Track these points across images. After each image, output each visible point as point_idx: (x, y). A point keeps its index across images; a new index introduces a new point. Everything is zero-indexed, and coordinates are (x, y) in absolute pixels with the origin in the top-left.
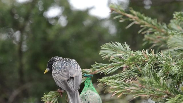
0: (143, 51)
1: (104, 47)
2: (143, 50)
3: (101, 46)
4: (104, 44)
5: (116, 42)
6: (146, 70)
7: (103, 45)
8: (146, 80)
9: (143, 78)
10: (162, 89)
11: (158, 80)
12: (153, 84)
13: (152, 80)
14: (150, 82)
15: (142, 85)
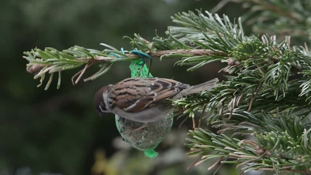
0: (264, 38)
1: (179, 19)
2: (264, 35)
3: (172, 17)
4: (179, 13)
5: (207, 12)
6: (277, 76)
7: (176, 15)
8: (272, 138)
9: (265, 133)
10: (307, 158)
11: (299, 137)
12: (288, 148)
13: (286, 137)
14: (281, 142)
15: (264, 151)
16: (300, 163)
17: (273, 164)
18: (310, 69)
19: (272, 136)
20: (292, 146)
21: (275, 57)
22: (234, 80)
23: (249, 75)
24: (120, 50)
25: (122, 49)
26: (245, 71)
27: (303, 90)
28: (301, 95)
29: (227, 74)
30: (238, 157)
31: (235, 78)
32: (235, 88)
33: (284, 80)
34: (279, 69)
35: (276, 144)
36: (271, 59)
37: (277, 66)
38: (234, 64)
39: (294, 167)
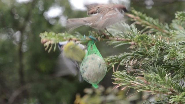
6: (153, 51)
8: (152, 77)
9: (149, 74)
10: (167, 87)
11: (164, 77)
12: (158, 81)
13: (158, 77)
14: (155, 79)
15: (147, 82)
16: (163, 89)
17: (151, 88)
18: (168, 49)
19: (151, 75)
20: (160, 81)
21: (153, 43)
22: (135, 52)
23: (141, 50)
24: (83, 36)
25: (85, 35)
26: (140, 49)
27: (165, 58)
28: (164, 60)
29: (131, 49)
30: (135, 85)
31: (135, 51)
32: (135, 56)
33: (157, 53)
34: (155, 48)
35: (153, 79)
36: (151, 44)
37: (154, 47)
38: (134, 44)
39: (160, 91)
